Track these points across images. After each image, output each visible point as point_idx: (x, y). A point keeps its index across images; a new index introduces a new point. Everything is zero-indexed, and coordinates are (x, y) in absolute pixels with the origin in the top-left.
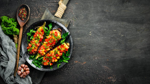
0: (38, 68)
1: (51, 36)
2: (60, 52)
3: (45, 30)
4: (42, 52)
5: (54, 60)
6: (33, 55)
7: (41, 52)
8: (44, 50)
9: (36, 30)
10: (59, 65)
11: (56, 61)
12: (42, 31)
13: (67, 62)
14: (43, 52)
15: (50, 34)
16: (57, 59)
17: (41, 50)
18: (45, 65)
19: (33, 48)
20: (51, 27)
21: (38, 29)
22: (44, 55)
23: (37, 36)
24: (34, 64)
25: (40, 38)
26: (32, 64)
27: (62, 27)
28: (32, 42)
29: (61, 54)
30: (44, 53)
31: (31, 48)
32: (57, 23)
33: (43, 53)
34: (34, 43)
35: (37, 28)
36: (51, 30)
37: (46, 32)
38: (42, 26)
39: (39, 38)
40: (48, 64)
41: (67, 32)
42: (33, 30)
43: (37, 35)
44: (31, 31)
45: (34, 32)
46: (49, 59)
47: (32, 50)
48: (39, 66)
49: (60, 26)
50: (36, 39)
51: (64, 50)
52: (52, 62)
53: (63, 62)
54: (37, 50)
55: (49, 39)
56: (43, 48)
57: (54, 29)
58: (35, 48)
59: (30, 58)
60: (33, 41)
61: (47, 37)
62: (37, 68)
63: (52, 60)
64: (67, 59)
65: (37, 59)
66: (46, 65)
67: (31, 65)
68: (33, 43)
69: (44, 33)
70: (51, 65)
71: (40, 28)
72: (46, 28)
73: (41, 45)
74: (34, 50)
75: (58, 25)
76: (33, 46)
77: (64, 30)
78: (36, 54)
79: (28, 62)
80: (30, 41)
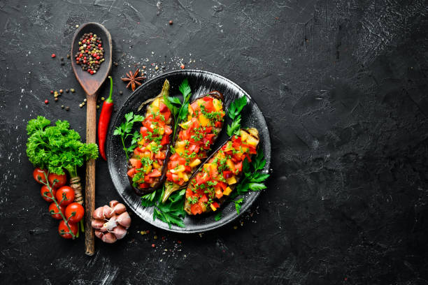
0: (178, 228)
1: (195, 120)
2: (235, 163)
3: (170, 107)
4: (176, 174)
5: (222, 191)
6: (152, 192)
7: (174, 176)
8: (182, 168)
9: (143, 112)
10: (241, 204)
11: (228, 191)
12: (164, 110)
13: (262, 186)
14: (181, 176)
15: (191, 112)
16: (228, 185)
17: (172, 171)
18: (195, 213)
19: (147, 169)
20: (189, 91)
21: (149, 108)
22: (188, 183)
23: (150, 130)
24: (160, 217)
25: (162, 133)
26: (156, 220)
27: (221, 83)
28: (140, 151)
29: (239, 166)
30: (186, 178)
31: (142, 169)
32: (204, 75)
33: (182, 179)
34: (147, 153)
35: (145, 106)
36: (191, 101)
37: (176, 109)
38: (159, 96)
39: (158, 135)
40: (203, 207)
41: (241, 94)
42: (132, 113)
43: (152, 126)
44: (129, 117)
45: (138, 118)
46: (203, 190)
47: (145, 175)
48: (180, 220)
49: (214, 83)
50: (149, 141)
51: (245, 153)
52: (216, 200)
53: (250, 190)
54: (163, 172)
55: (192, 129)
56: (177, 162)
57: (197, 96)
58: (153, 168)
59: (146, 204)
60: (143, 149)
61: (183, 125)
62: (172, 227)
63: (215, 194)
64: (262, 179)
65: (168, 201)
66: (199, 212)
67: (152, 223)
68: (144, 152)
69: (172, 116)
70: (214, 209)
71: (157, 104)
72: (172, 99)
73: (170, 154)
74: (153, 175)
75: (210, 81)
76: (144, 162)
77: (229, 91)
78: (160, 188)
79: (140, 216)
80: (134, 149)
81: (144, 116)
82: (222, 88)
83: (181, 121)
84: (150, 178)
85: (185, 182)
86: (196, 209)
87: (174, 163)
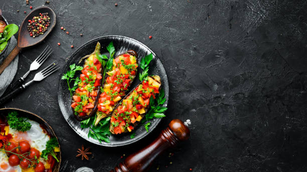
0: (105, 143)
1: (117, 70)
2: (144, 99)
3: (101, 61)
4: (104, 106)
5: (136, 118)
6: (88, 119)
7: (102, 108)
8: (108, 102)
9: (82, 64)
10: (149, 126)
11: (139, 118)
12: (97, 63)
13: (163, 115)
14: (107, 107)
15: (115, 64)
16: (139, 114)
17: (102, 104)
18: (117, 133)
19: (84, 102)
20: (114, 50)
21: (86, 61)
22: (112, 112)
23: (87, 76)
24: (92, 136)
25: (95, 78)
26: (90, 138)
27: (136, 45)
28: (80, 90)
29: (147, 101)
30: (111, 109)
31: (81, 103)
32: (124, 39)
33: (108, 110)
34: (84, 92)
35: (84, 60)
36: (115, 57)
37: (104, 62)
38: (94, 53)
39: (92, 80)
40: (122, 129)
41: (149, 52)
42: (74, 65)
43: (88, 74)
44: (72, 67)
45: (79, 68)
46: (122, 117)
47: (83, 107)
48: (106, 138)
49: (131, 45)
50: (86, 84)
51: (151, 93)
52: (131, 125)
53: (155, 118)
54: (95, 105)
55: (115, 76)
56: (105, 98)
57: (119, 53)
58: (88, 102)
59: (84, 127)
60: (82, 89)
61: (109, 73)
62: (102, 143)
63: (130, 120)
64: (162, 110)
65: (98, 125)
66: (120, 132)
67: (87, 139)
68: (82, 91)
69: (102, 67)
70: (130, 130)
71: (91, 59)
72: (101, 56)
73: (100, 93)
74: (89, 107)
75: (128, 43)
76: (82, 98)
77: (141, 50)
78: (93, 115)
79: (80, 135)
80: (75, 89)
81: (83, 66)
82: (136, 49)
83: (108, 70)
84: (86, 109)
85: (110, 112)
86: (118, 130)
87: (103, 99)
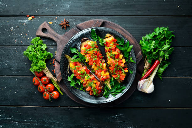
0: (125, 90)
1: (88, 55)
2: (115, 51)
3: (77, 60)
4: (104, 76)
5: (122, 63)
6: (104, 90)
8: (103, 72)
9: (71, 73)
10: (132, 59)
11: (124, 61)
12: (76, 64)
13: (131, 47)
14: (105, 75)
15: (83, 54)
16: (122, 59)
17: (102, 77)
18: (123, 79)
19: (94, 86)
20: (75, 50)
21: (71, 69)
23: (80, 75)
25: (84, 71)
26: (116, 96)
27: (81, 35)
28: (85, 84)
29: (117, 50)
30: (108, 73)
31: (93, 88)
32: (73, 39)
33: (107, 75)
34: (88, 82)
35: (69, 70)
36: (80, 51)
37: (79, 59)
38: (69, 62)
39: (84, 73)
40: (124, 75)
41: (90, 30)
42: (69, 77)
43: (79, 73)
44: (69, 79)
45: (72, 75)
46: (117, 70)
47: (96, 88)
48: (122, 88)
49: (79, 37)
50: (84, 78)
51: (114, 44)
52: (124, 68)
53: (129, 52)
54: (99, 81)
55: (91, 58)
56: (99, 73)
57: (79, 48)
58: (95, 84)
59: (106, 96)
60: (85, 82)
61: (87, 61)
62: (123, 91)
63: (121, 66)
64: (128, 45)
65: (112, 87)
66: (124, 77)
67: (116, 99)
68: (87, 83)
69: (80, 62)
70: (127, 71)
71: (71, 65)
72: (73, 58)
73: (95, 73)
74: (98, 85)
75: (77, 39)
76: (90, 85)
77: (86, 34)
78: (105, 86)
79: (110, 101)
80: (83, 86)
81: (73, 73)
82: (83, 36)
83: (85, 60)
84: (98, 87)
85: (109, 75)
86: (123, 77)
